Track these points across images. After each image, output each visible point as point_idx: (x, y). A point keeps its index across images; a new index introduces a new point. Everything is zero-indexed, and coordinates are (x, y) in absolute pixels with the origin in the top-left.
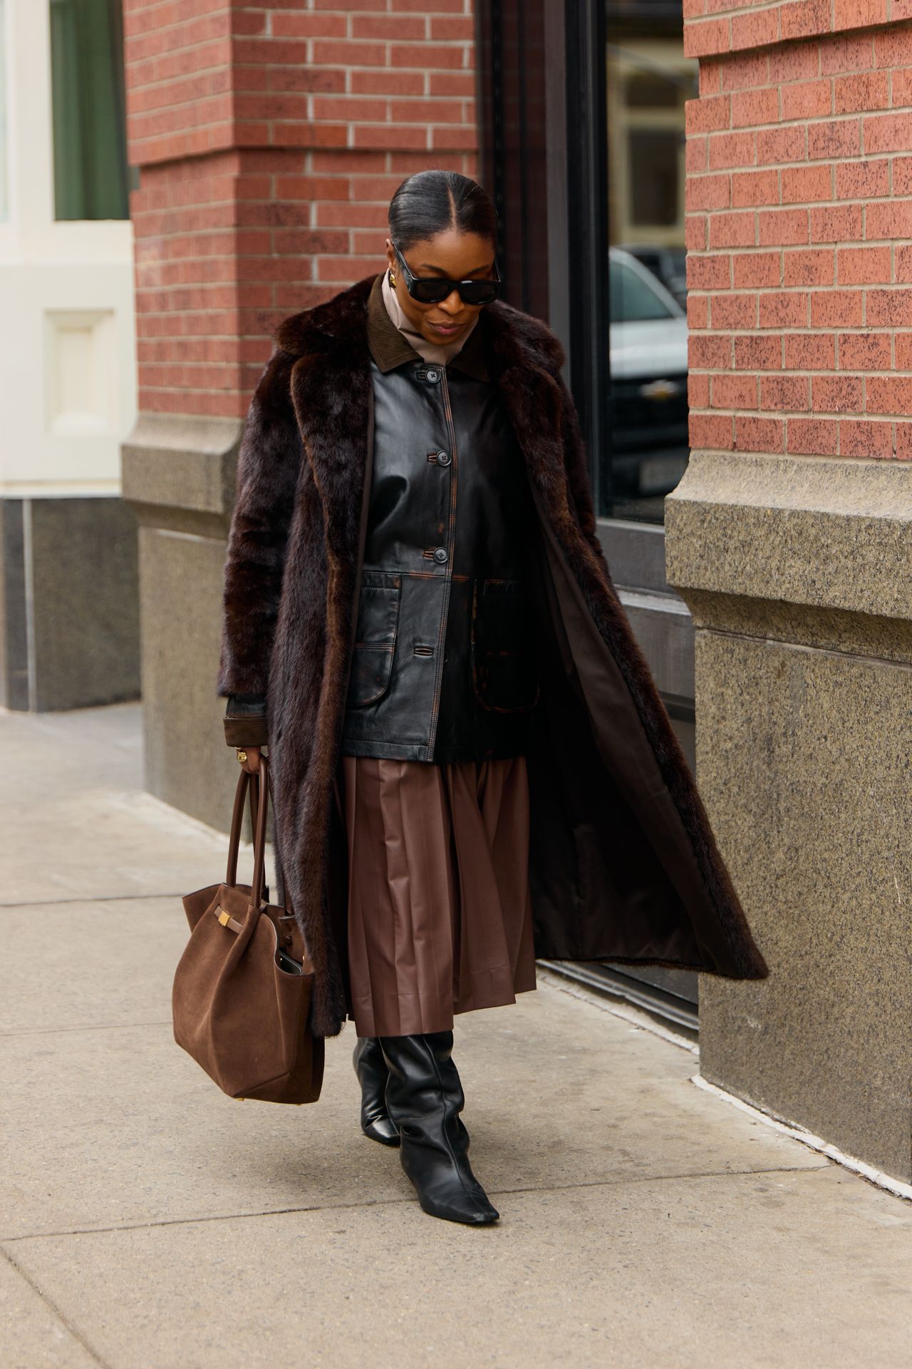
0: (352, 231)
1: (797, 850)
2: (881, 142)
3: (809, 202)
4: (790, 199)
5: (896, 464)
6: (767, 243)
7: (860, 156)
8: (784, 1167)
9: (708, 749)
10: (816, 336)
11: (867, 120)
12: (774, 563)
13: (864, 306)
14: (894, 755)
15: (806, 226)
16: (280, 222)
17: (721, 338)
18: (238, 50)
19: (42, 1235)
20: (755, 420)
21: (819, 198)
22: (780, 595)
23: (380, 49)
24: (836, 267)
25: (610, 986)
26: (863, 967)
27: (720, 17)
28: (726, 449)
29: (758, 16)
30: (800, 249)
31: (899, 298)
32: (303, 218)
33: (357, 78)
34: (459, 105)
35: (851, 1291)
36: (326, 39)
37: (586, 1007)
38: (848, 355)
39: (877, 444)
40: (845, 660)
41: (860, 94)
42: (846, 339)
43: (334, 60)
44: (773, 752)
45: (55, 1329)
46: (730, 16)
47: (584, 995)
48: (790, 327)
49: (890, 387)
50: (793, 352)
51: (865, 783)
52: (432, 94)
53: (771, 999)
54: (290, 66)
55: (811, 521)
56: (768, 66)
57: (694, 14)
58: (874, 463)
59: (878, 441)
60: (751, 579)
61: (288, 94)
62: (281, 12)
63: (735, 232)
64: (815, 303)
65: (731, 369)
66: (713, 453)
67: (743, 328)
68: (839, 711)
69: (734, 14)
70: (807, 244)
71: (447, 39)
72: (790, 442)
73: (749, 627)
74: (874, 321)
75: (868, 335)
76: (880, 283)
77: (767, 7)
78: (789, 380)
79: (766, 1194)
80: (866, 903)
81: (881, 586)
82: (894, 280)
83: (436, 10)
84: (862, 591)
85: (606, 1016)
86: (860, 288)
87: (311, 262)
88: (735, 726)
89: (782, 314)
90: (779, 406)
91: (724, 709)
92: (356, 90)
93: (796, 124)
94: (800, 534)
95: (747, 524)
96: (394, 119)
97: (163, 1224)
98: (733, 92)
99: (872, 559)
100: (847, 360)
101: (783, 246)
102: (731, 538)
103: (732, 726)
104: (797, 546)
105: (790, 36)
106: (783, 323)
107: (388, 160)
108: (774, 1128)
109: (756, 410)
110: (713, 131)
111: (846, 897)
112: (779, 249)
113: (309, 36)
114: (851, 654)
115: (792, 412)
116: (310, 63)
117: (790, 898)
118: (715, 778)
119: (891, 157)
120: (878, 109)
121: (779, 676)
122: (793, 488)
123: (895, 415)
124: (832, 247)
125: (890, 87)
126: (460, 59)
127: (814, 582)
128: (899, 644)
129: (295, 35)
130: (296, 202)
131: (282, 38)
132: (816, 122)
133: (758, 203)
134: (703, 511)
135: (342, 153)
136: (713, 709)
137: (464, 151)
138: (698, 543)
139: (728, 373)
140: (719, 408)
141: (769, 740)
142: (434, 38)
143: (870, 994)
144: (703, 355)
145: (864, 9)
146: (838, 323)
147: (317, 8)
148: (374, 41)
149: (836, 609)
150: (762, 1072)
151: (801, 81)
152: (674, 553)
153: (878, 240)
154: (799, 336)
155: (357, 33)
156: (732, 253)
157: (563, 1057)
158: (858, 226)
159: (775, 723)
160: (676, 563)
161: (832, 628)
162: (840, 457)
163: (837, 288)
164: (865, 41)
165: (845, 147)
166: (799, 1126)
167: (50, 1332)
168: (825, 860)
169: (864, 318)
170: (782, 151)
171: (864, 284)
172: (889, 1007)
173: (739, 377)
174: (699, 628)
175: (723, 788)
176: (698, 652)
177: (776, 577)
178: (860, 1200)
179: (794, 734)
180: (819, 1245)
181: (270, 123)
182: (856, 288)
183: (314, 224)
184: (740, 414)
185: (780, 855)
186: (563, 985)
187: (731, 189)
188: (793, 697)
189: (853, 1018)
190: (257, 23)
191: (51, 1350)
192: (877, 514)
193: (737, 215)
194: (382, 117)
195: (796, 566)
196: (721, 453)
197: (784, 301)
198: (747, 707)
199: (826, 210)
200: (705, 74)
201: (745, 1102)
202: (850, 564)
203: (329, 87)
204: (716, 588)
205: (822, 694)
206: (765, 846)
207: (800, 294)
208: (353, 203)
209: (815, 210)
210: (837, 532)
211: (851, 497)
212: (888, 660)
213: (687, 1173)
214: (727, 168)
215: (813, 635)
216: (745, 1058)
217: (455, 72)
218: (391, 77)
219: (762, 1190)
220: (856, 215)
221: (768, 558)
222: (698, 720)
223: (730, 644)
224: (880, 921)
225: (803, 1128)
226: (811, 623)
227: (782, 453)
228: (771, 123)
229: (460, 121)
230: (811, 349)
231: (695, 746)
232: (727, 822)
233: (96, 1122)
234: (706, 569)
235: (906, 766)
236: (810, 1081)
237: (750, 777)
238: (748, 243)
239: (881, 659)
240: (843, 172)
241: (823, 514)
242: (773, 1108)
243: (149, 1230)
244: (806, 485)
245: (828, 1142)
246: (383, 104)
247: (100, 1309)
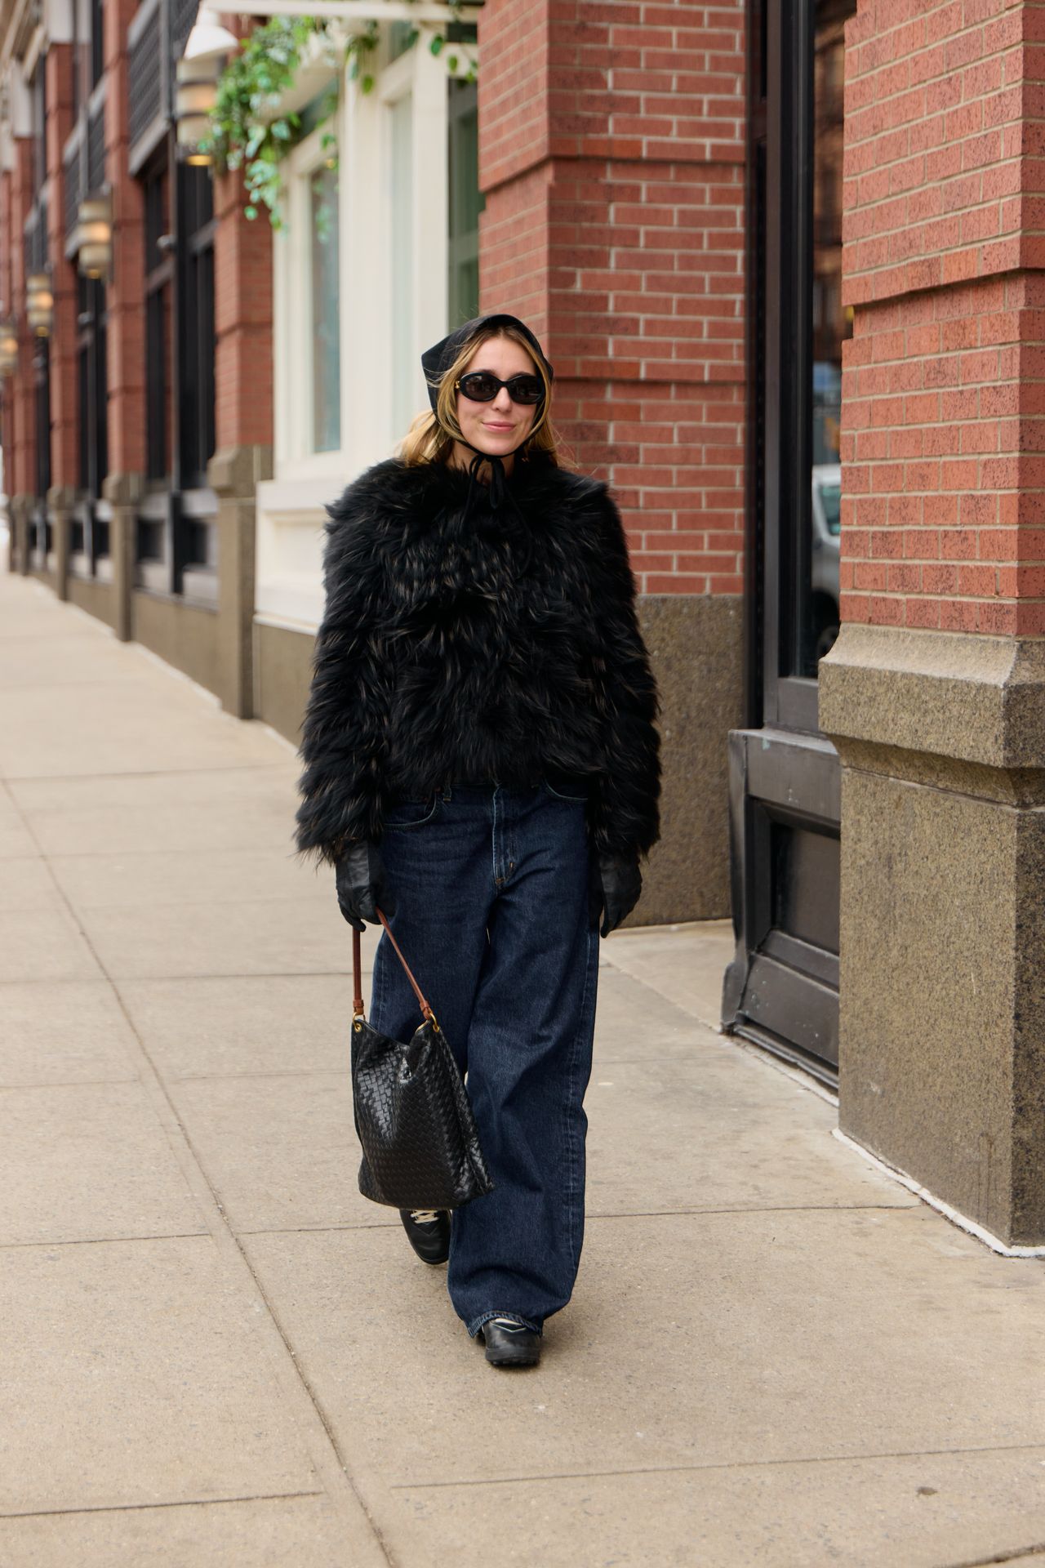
0: (642, 446)
1: (906, 948)
2: (972, 374)
3: (923, 423)
4: (910, 420)
5: (978, 636)
6: (895, 456)
7: (958, 385)
8: (882, 1204)
9: (849, 864)
10: (926, 531)
11: (963, 356)
12: (890, 715)
13: (959, 507)
14: (973, 874)
15: (921, 442)
16: (583, 438)
17: (862, 532)
18: (554, 302)
19: (273, 1231)
20: (884, 599)
21: (930, 419)
22: (893, 741)
23: (668, 301)
24: (941, 475)
25: (788, 1054)
26: (949, 1045)
27: (866, 273)
28: (864, 622)
29: (891, 272)
30: (916, 461)
31: (983, 501)
32: (602, 435)
33: (650, 324)
34: (731, 346)
35: (898, 1307)
36: (625, 293)
37: (769, 1070)
38: (947, 547)
39: (966, 620)
40: (941, 795)
41: (959, 335)
42: (946, 533)
43: (630, 309)
44: (891, 868)
45: (256, 1305)
46: (873, 272)
47: (772, 1061)
48: (908, 524)
49: (976, 574)
50: (911, 545)
51: (953, 895)
52: (710, 336)
53: (887, 1068)
54: (595, 314)
55: (915, 681)
56: (899, 313)
57: (849, 270)
58: (962, 635)
59: (966, 617)
60: (875, 728)
61: (593, 336)
62: (588, 270)
63: (873, 447)
64: (926, 505)
65: (869, 558)
66: (855, 625)
67: (877, 524)
68: (936, 836)
69: (875, 271)
70: (921, 457)
71: (722, 293)
72: (908, 617)
73: (877, 766)
74: (965, 519)
75: (961, 532)
76: (970, 489)
77: (899, 265)
78: (907, 567)
79: (859, 1226)
80: (952, 993)
81: (961, 735)
82: (979, 486)
83: (714, 270)
84: (949, 739)
85: (783, 1079)
86: (956, 493)
87: (608, 470)
88: (867, 847)
89: (904, 514)
90: (901, 588)
91: (860, 833)
92: (647, 333)
93: (915, 359)
94: (908, 692)
95: (873, 684)
96: (678, 356)
97: (370, 1227)
98: (874, 334)
99: (955, 713)
100: (947, 551)
101: (905, 458)
102: (862, 694)
103: (865, 846)
104: (906, 702)
105: (912, 288)
106: (904, 521)
107: (673, 390)
108: (885, 1174)
109: (885, 591)
110: (862, 364)
111: (939, 987)
112: (902, 461)
113: (611, 289)
114: (945, 790)
115: (909, 593)
116: (611, 311)
117: (901, 987)
118: (853, 889)
119: (979, 386)
120: (971, 348)
121: (897, 808)
122: (907, 654)
123: (979, 596)
124: (938, 459)
125: (980, 330)
126: (733, 309)
127: (917, 731)
128: (977, 783)
129: (599, 289)
130: (597, 422)
131: (589, 292)
132: (929, 357)
133: (889, 423)
134: (843, 671)
135: (636, 384)
136: (853, 833)
137: (734, 383)
138: (840, 698)
139: (867, 561)
140: (860, 589)
141: (890, 858)
142: (712, 291)
143: (953, 1067)
144: (850, 546)
145: (963, 266)
146: (940, 521)
147: (617, 267)
148: (663, 295)
149: (931, 753)
150: (880, 1127)
151: (922, 325)
152: (824, 706)
153: (969, 454)
154: (915, 531)
155: (650, 288)
156: (871, 464)
157: (735, 1110)
158: (956, 443)
159: (894, 845)
160: (825, 714)
161: (932, 769)
162: (940, 630)
163: (941, 492)
164: (965, 292)
165: (948, 378)
166: (904, 1172)
167: (251, 1307)
168: (925, 957)
169: (958, 518)
170: (906, 381)
171: (959, 489)
172: (966, 1079)
173: (875, 565)
174: (845, 767)
175: (858, 897)
176: (843, 787)
177: (892, 726)
178: (935, 1234)
179: (906, 854)
180: (887, 1269)
181: (578, 359)
182: (953, 493)
183: (611, 439)
184: (875, 594)
185: (895, 952)
186: (758, 1052)
187: (871, 412)
188: (906, 824)
189: (942, 1087)
190: (570, 279)
191: (246, 1321)
192: (960, 677)
193: (875, 433)
194: (669, 355)
195: (905, 718)
196: (861, 626)
197: (905, 503)
198: (875, 831)
199: (935, 429)
200: (858, 319)
201: (868, 1151)
202: (941, 717)
203: (626, 331)
204: (851, 735)
205: (926, 822)
206: (885, 945)
207: (916, 497)
208: (643, 423)
209: (928, 429)
210: (932, 691)
211: (946, 662)
212: (970, 795)
213: (801, 1206)
214: (869, 395)
215: (920, 774)
216: (869, 1116)
217: (728, 319)
218: (676, 323)
219: (857, 1223)
220: (954, 433)
221: (887, 711)
222: (842, 840)
223: (865, 781)
224: (961, 1008)
225: (906, 1174)
226: (918, 764)
227: (902, 626)
228: (899, 359)
229: (732, 358)
230: (923, 542)
231: (839, 862)
232: (860, 924)
233: (349, 1145)
234: (845, 718)
235: (981, 882)
236: (912, 1136)
237: (877, 888)
238: (882, 456)
239: (965, 794)
240: (947, 398)
241: (925, 677)
242: (887, 1158)
243: (357, 1231)
244: (917, 652)
245: (923, 1186)
246: (669, 345)
247: (296, 1290)
